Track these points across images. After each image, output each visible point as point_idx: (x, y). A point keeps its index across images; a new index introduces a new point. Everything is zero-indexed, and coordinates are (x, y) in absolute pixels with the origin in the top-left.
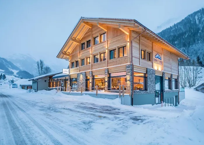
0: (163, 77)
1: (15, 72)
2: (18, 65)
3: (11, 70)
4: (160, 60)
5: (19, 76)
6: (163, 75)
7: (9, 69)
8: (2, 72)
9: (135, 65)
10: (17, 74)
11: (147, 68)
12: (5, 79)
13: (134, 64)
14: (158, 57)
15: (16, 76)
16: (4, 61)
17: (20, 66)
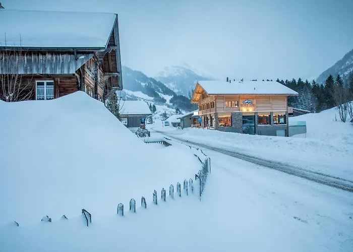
1: (168, 98)
2: (171, 86)
3: (162, 95)
5: (173, 105)
7: (159, 94)
8: (151, 101)
9: (219, 113)
10: (171, 101)
11: (232, 113)
12: (155, 112)
15: (169, 106)
16: (152, 83)
17: (174, 86)
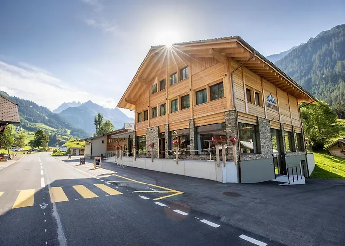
0: (281, 130)
4: (273, 104)
6: (281, 128)
9: (239, 112)
11: (257, 117)
13: (237, 110)
14: (271, 100)
